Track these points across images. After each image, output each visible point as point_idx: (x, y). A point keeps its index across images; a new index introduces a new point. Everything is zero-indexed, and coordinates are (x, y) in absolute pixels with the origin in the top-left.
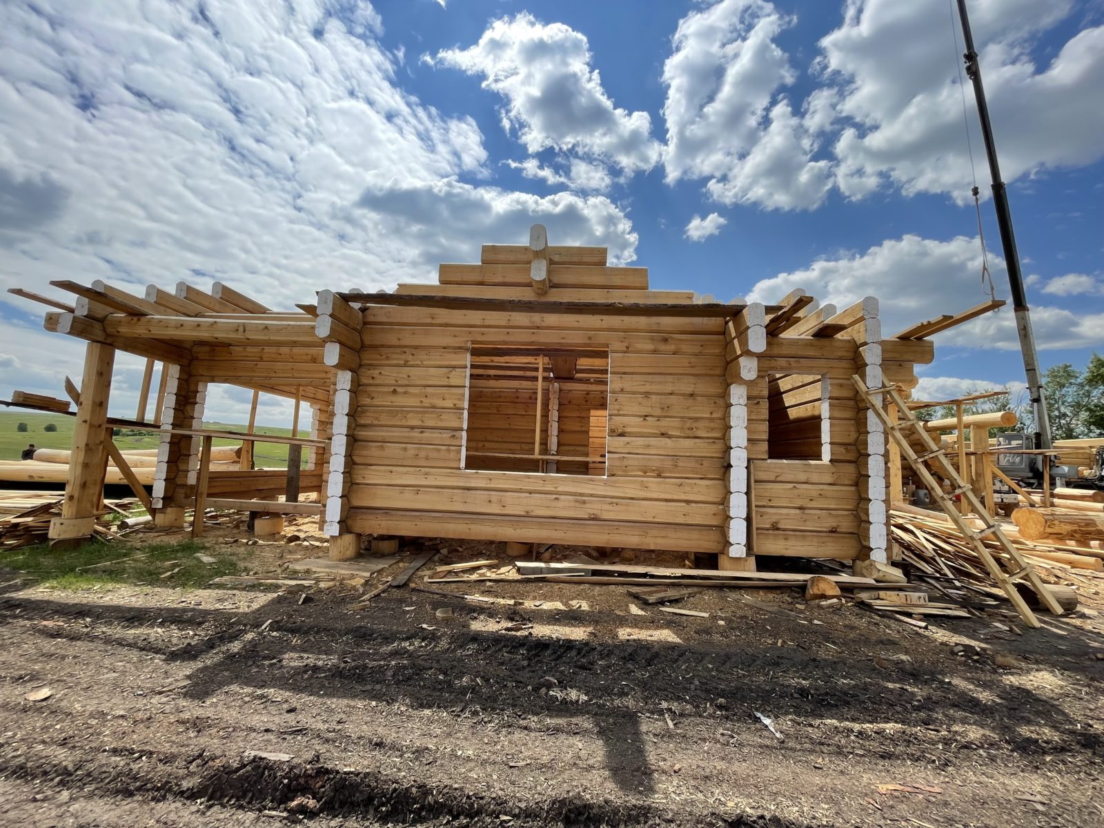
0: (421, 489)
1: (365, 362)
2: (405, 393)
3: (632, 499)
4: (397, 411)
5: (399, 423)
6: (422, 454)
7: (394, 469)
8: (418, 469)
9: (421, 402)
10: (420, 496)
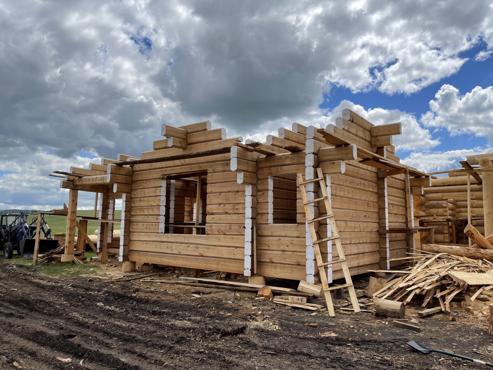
0: (149, 242)
1: (133, 188)
2: (144, 200)
3: (215, 246)
4: (141, 209)
5: (142, 214)
6: (148, 227)
7: (141, 234)
8: (147, 233)
9: (148, 204)
10: (148, 245)
